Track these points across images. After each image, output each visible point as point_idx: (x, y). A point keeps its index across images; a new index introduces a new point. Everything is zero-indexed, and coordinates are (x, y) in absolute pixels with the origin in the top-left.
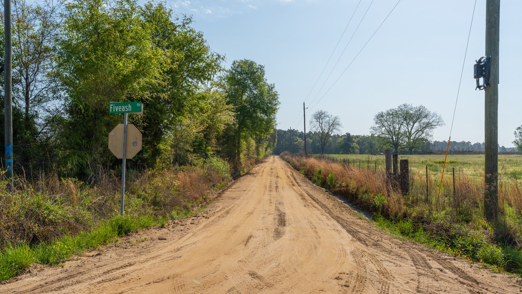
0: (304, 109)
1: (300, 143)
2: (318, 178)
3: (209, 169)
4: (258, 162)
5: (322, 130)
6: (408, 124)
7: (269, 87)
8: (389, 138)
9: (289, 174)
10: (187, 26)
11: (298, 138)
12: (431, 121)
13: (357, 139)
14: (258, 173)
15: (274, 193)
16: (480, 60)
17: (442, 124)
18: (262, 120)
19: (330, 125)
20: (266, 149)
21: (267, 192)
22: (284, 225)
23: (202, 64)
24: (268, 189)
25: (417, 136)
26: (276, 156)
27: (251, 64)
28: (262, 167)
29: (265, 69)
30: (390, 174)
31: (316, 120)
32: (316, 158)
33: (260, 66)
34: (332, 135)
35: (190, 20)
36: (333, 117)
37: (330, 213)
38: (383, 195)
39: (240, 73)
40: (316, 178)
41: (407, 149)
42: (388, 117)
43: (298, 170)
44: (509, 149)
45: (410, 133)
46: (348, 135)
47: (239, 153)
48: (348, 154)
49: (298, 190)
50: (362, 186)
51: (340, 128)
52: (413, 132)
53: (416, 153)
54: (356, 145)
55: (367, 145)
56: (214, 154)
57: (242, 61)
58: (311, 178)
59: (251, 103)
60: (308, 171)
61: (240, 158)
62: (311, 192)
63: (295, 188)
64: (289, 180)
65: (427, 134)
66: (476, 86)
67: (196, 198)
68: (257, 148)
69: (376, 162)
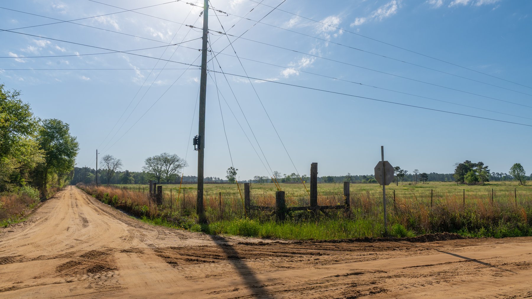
0: (97, 154)
1: (92, 176)
2: (106, 199)
3: (23, 194)
4: (59, 190)
5: (109, 168)
6: (166, 165)
7: (72, 138)
8: (154, 174)
9: (85, 197)
10: (15, 97)
11: (90, 173)
12: (181, 164)
13: (133, 174)
14: (61, 197)
15: (75, 209)
16: (196, 136)
17: (187, 166)
18: (65, 160)
19: (115, 165)
20: (65, 181)
21: (70, 209)
22: (88, 223)
23: (26, 124)
24: (70, 206)
25: (172, 173)
26: (73, 186)
27: (59, 123)
28: (63, 193)
29: (70, 127)
30: (152, 194)
31: (104, 161)
32: (105, 186)
33: (66, 124)
34: (116, 171)
35: (19, 94)
36: (117, 159)
37: (114, 217)
38: (147, 206)
39: (49, 128)
40: (104, 199)
41: (166, 181)
42: (154, 161)
43: (91, 195)
44: (225, 181)
45: (168, 171)
46: (127, 171)
47: (46, 183)
48: (127, 184)
49: (92, 207)
50: (135, 202)
51: (121, 167)
52: (169, 170)
53: (171, 183)
54: (132, 178)
55: (140, 178)
56: (26, 184)
57: (52, 120)
58: (101, 199)
59: (57, 149)
60: (98, 195)
61: (46, 187)
62: (101, 207)
63: (90, 205)
64: (85, 201)
65: (178, 172)
66: (194, 149)
67: (16, 214)
68: (59, 180)
69: (144, 189)
